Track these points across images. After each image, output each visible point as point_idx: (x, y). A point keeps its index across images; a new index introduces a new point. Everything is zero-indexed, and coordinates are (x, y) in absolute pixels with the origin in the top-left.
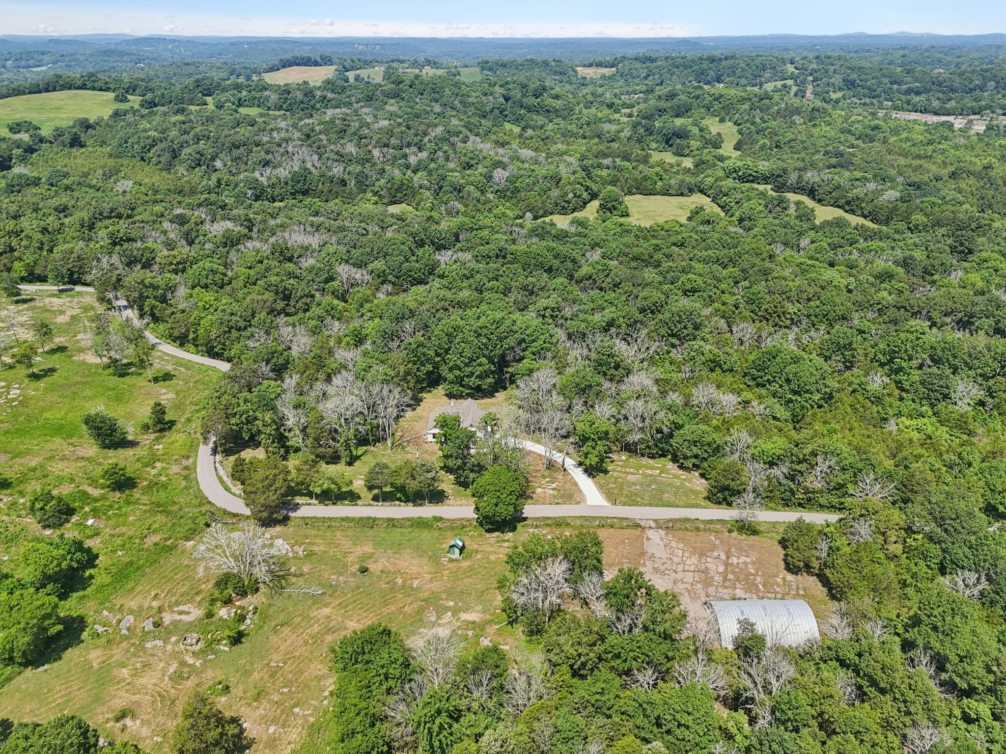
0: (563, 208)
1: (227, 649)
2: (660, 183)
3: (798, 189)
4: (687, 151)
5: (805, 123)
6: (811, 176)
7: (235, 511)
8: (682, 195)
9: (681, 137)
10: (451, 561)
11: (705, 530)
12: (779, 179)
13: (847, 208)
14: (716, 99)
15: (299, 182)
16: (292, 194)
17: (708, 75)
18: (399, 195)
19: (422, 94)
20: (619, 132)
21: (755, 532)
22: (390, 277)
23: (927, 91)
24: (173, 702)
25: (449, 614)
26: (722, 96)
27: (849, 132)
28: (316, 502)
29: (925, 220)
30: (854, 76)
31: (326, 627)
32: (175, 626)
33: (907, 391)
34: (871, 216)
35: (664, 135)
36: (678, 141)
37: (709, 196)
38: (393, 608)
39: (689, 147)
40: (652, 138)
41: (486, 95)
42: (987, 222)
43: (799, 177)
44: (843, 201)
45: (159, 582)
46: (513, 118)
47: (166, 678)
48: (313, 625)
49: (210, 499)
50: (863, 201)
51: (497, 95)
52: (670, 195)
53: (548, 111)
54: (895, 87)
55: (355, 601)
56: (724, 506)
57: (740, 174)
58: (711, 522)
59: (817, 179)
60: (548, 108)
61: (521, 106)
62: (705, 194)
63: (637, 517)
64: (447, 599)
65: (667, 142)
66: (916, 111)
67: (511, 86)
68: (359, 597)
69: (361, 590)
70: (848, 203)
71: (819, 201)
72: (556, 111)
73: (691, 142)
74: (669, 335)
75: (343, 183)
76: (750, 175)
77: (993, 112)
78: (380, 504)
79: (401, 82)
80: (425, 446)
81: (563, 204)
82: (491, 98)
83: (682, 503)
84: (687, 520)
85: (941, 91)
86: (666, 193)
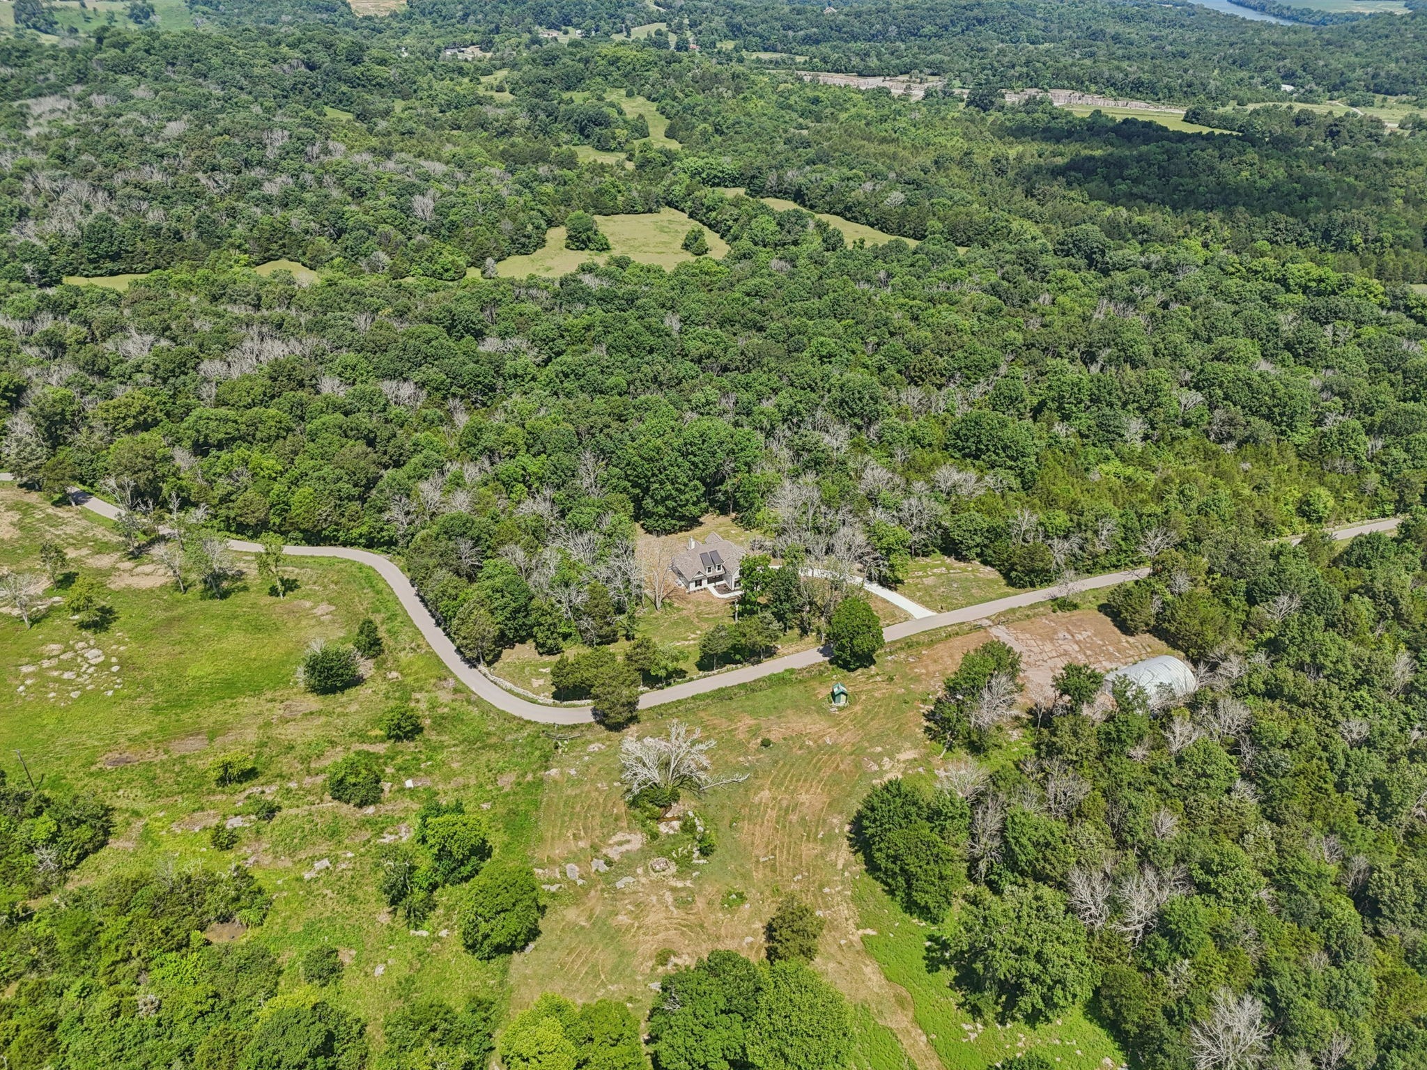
0: (524, 245)
1: (702, 861)
2: (619, 197)
3: (780, 192)
4: (613, 144)
5: (734, 97)
6: (792, 176)
7: (571, 723)
8: (650, 211)
9: (601, 124)
10: (840, 709)
11: (1034, 615)
12: (756, 181)
13: (849, 215)
14: (612, 63)
15: (101, 240)
16: (90, 261)
17: (549, 15)
18: (275, 247)
19: (173, 65)
20: (511, 119)
21: (1076, 606)
22: (453, 389)
23: (827, 39)
24: (702, 926)
25: (886, 759)
26: (619, 59)
27: (790, 107)
28: (646, 688)
29: (941, 225)
30: (739, 19)
31: (780, 809)
32: (628, 858)
33: (1087, 437)
34: (880, 224)
35: (576, 121)
36: (597, 129)
37: (683, 210)
38: (829, 772)
39: (614, 139)
40: (560, 126)
41: (275, 62)
42: (1004, 224)
43: (779, 177)
44: (841, 206)
45: (563, 822)
46: (332, 98)
47: (672, 908)
48: (765, 812)
49: (526, 718)
50: (866, 206)
51: (294, 62)
52: (636, 212)
53: (379, 84)
54: (791, 33)
55: (785, 775)
56: (1029, 588)
57: (704, 175)
58: (1032, 607)
59: (802, 180)
60: (379, 80)
61: (339, 79)
62: (676, 208)
63: (971, 619)
64: (871, 746)
65: (582, 131)
66: (837, 71)
67: (309, 46)
68: (785, 770)
69: (781, 762)
70: (848, 209)
71: (812, 207)
72: (391, 84)
73: (617, 131)
74: (850, 416)
75: (177, 236)
76: (716, 176)
77: (921, 72)
78: (715, 672)
79: (127, 44)
80: (691, 597)
81: (523, 240)
82: (286, 67)
83: (993, 596)
84: (1013, 611)
85: (841, 39)
86: (631, 210)
